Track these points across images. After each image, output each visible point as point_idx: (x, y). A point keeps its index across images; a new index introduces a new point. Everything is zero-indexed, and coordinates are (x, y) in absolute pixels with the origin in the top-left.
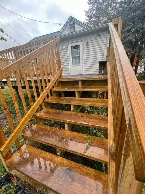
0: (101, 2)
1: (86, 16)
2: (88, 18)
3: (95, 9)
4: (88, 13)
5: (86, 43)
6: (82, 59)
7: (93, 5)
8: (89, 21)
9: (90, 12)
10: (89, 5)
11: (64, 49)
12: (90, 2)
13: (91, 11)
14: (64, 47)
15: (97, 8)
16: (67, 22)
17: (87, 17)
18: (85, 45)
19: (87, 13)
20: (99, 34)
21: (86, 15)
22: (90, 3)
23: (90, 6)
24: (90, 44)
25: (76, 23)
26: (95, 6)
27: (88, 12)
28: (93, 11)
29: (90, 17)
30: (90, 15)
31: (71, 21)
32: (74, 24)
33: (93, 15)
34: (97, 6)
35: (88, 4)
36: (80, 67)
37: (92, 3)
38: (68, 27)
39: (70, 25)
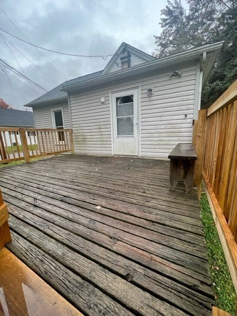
0: (184, 21)
1: (157, 44)
2: (160, 47)
3: (173, 33)
4: (160, 40)
5: (146, 91)
6: (137, 124)
7: (170, 26)
8: (162, 52)
9: (163, 37)
10: (162, 26)
11: (103, 103)
12: (164, 22)
13: (165, 36)
14: (103, 100)
15: (177, 31)
16: (116, 54)
17: (159, 45)
18: (146, 95)
19: (158, 39)
20: (176, 73)
21: (156, 42)
22: (164, 24)
23: (165, 28)
24: (155, 94)
25: (134, 54)
26: (174, 28)
27: (160, 38)
28: (170, 36)
29: (164, 46)
30: (164, 42)
31: (124, 50)
32: (129, 56)
33: (169, 42)
34: (177, 27)
35: (160, 25)
36: (133, 139)
37: (169, 23)
38: (119, 61)
39: (122, 59)
